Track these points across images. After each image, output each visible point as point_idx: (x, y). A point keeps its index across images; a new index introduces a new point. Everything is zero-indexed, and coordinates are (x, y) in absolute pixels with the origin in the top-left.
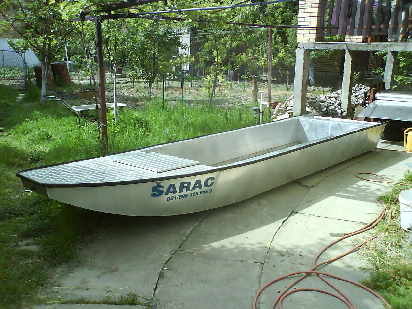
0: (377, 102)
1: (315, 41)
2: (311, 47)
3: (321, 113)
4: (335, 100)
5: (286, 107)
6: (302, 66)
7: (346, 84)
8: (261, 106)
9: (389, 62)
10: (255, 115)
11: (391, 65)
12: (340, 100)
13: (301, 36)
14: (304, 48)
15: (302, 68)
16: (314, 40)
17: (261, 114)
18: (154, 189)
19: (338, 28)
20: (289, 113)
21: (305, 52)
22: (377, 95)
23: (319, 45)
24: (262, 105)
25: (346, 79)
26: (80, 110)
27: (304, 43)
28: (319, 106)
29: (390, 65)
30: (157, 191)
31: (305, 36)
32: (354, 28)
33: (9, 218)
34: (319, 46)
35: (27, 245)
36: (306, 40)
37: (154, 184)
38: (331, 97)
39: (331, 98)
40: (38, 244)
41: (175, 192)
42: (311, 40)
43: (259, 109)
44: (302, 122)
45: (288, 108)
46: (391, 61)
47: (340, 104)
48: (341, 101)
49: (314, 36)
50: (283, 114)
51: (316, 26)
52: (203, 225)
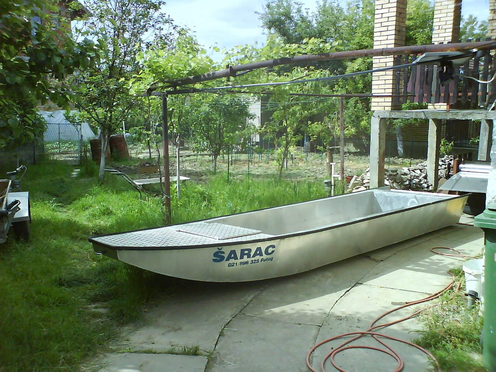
0: (462, 174)
1: (390, 110)
2: (387, 115)
3: (403, 186)
4: (420, 173)
5: (363, 180)
6: (378, 136)
7: (431, 154)
8: (332, 178)
9: (484, 130)
10: (327, 188)
11: (486, 134)
12: (425, 172)
13: (376, 104)
14: (379, 116)
15: (378, 138)
16: (389, 109)
17: (333, 187)
18: (216, 254)
19: (415, 96)
20: (366, 187)
21: (380, 121)
22: (461, 166)
23: (395, 114)
24: (334, 177)
25: (432, 149)
26: (141, 184)
27: (380, 112)
28: (401, 178)
29: (484, 134)
30: (219, 257)
31: (380, 104)
32: (431, 95)
33: (76, 285)
34: (396, 115)
35: (95, 308)
36: (381, 109)
37: (216, 249)
38: (416, 170)
39: (415, 171)
40: (105, 308)
41: (236, 258)
42: (387, 109)
43: (331, 182)
45: (364, 182)
46: (486, 130)
47: (425, 177)
48: (426, 173)
49: (390, 104)
50: (359, 188)
51: (391, 94)
52: (264, 294)
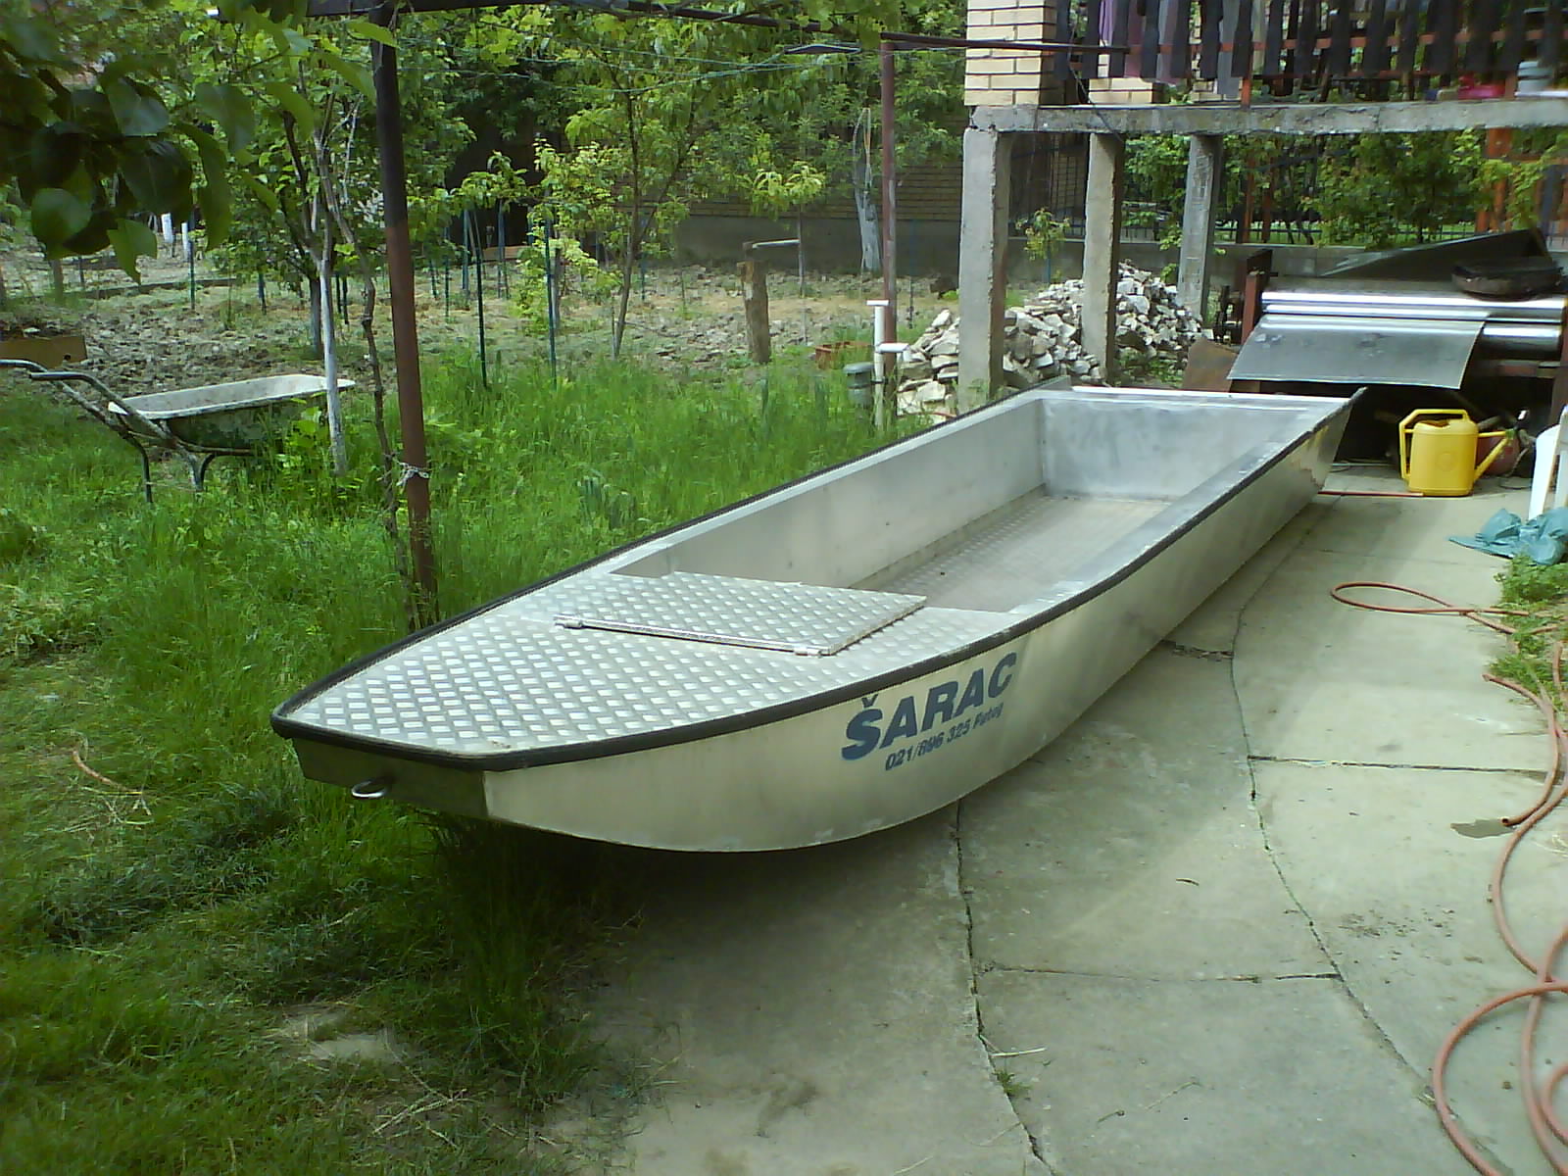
1: (1037, 103)
2: (1025, 123)
4: (1062, 323)
5: (929, 357)
6: (991, 196)
7: (1096, 261)
8: (877, 357)
9: (1197, 176)
10: (857, 394)
11: (1203, 190)
12: (1076, 321)
13: (982, 83)
14: (993, 127)
15: (991, 205)
16: (1033, 99)
17: (878, 389)
18: (855, 729)
19: (1126, 52)
20: (942, 381)
21: (997, 143)
22: (1266, 296)
23: (1055, 117)
24: (882, 353)
25: (1097, 240)
27: (996, 111)
28: (1029, 346)
29: (1199, 190)
30: (862, 736)
31: (996, 83)
33: (135, 925)
34: (1057, 121)
35: (321, 1036)
36: (1000, 99)
37: (855, 707)
38: (1046, 314)
39: (1045, 318)
40: (372, 1027)
41: (911, 730)
42: (1021, 98)
43: (871, 371)
44: (1053, 410)
45: (936, 363)
46: (1203, 176)
47: (1077, 337)
48: (1080, 325)
49: (1035, 82)
50: (920, 385)
51: (1039, 43)
